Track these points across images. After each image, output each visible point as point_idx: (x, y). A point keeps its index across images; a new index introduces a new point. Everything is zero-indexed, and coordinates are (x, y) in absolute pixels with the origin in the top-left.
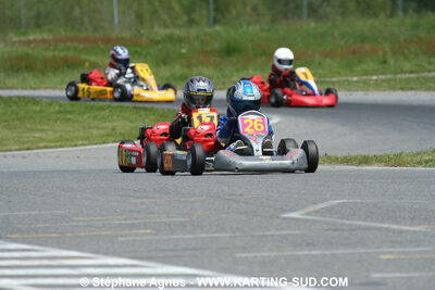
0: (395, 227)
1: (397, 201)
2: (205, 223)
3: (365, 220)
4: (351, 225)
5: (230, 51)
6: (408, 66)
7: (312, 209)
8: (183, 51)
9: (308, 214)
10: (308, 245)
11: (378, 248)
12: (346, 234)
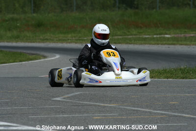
0: (102, 105)
1: (105, 93)
2: (17, 102)
3: (90, 101)
4: (82, 104)
5: (39, 25)
6: (119, 33)
7: (66, 96)
8: (18, 25)
9: (64, 98)
10: (63, 112)
11: (93, 114)
12: (80, 107)
